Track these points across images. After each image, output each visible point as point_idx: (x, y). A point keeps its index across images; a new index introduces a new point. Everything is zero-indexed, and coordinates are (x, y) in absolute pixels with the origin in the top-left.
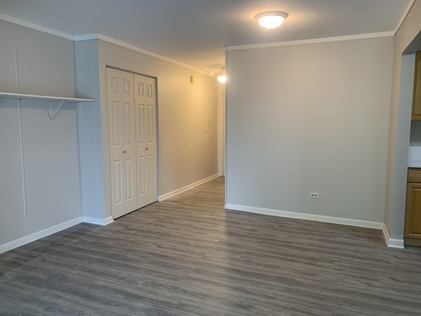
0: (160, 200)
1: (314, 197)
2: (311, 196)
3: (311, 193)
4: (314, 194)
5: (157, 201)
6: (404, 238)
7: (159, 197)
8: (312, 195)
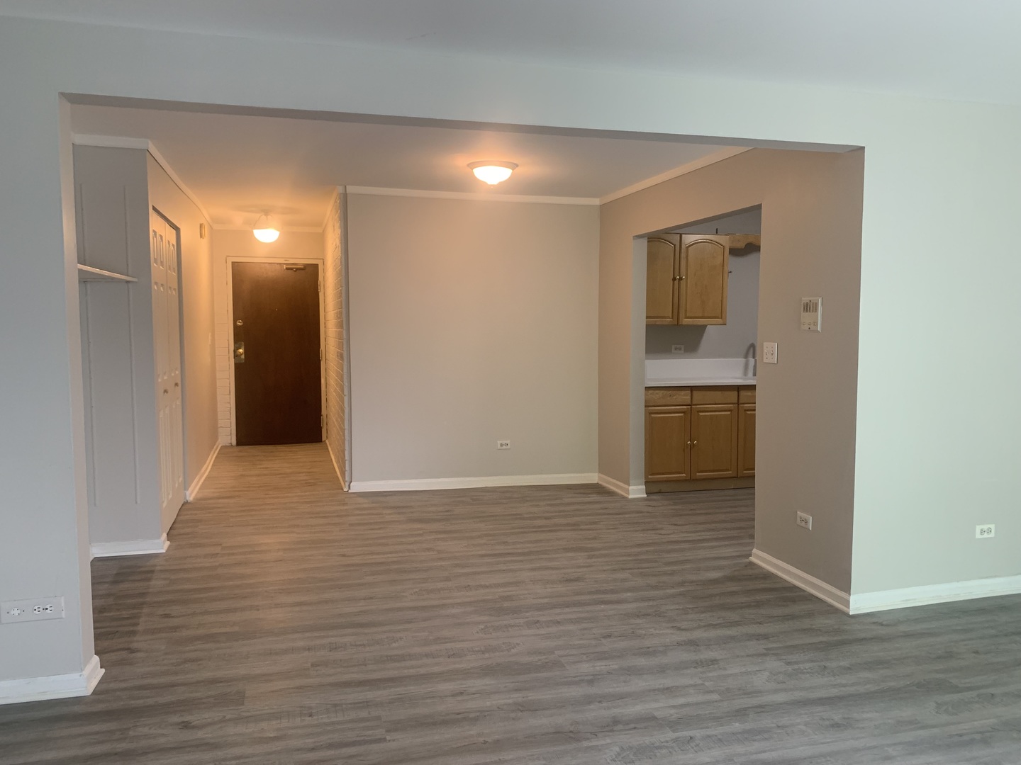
0: (190, 498)
1: (504, 447)
2: (499, 447)
3: (499, 442)
4: (504, 442)
5: (186, 503)
6: (647, 483)
7: (188, 493)
8: (502, 445)
